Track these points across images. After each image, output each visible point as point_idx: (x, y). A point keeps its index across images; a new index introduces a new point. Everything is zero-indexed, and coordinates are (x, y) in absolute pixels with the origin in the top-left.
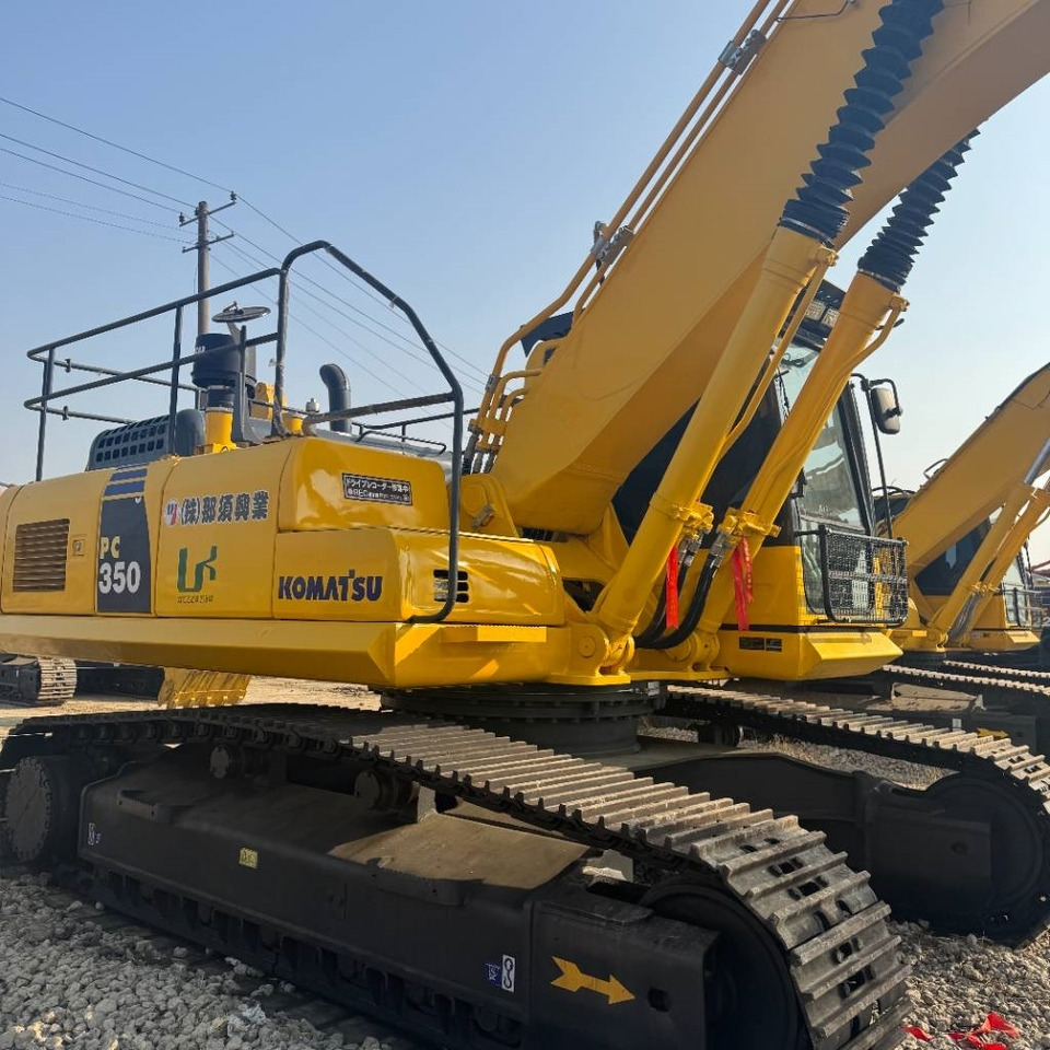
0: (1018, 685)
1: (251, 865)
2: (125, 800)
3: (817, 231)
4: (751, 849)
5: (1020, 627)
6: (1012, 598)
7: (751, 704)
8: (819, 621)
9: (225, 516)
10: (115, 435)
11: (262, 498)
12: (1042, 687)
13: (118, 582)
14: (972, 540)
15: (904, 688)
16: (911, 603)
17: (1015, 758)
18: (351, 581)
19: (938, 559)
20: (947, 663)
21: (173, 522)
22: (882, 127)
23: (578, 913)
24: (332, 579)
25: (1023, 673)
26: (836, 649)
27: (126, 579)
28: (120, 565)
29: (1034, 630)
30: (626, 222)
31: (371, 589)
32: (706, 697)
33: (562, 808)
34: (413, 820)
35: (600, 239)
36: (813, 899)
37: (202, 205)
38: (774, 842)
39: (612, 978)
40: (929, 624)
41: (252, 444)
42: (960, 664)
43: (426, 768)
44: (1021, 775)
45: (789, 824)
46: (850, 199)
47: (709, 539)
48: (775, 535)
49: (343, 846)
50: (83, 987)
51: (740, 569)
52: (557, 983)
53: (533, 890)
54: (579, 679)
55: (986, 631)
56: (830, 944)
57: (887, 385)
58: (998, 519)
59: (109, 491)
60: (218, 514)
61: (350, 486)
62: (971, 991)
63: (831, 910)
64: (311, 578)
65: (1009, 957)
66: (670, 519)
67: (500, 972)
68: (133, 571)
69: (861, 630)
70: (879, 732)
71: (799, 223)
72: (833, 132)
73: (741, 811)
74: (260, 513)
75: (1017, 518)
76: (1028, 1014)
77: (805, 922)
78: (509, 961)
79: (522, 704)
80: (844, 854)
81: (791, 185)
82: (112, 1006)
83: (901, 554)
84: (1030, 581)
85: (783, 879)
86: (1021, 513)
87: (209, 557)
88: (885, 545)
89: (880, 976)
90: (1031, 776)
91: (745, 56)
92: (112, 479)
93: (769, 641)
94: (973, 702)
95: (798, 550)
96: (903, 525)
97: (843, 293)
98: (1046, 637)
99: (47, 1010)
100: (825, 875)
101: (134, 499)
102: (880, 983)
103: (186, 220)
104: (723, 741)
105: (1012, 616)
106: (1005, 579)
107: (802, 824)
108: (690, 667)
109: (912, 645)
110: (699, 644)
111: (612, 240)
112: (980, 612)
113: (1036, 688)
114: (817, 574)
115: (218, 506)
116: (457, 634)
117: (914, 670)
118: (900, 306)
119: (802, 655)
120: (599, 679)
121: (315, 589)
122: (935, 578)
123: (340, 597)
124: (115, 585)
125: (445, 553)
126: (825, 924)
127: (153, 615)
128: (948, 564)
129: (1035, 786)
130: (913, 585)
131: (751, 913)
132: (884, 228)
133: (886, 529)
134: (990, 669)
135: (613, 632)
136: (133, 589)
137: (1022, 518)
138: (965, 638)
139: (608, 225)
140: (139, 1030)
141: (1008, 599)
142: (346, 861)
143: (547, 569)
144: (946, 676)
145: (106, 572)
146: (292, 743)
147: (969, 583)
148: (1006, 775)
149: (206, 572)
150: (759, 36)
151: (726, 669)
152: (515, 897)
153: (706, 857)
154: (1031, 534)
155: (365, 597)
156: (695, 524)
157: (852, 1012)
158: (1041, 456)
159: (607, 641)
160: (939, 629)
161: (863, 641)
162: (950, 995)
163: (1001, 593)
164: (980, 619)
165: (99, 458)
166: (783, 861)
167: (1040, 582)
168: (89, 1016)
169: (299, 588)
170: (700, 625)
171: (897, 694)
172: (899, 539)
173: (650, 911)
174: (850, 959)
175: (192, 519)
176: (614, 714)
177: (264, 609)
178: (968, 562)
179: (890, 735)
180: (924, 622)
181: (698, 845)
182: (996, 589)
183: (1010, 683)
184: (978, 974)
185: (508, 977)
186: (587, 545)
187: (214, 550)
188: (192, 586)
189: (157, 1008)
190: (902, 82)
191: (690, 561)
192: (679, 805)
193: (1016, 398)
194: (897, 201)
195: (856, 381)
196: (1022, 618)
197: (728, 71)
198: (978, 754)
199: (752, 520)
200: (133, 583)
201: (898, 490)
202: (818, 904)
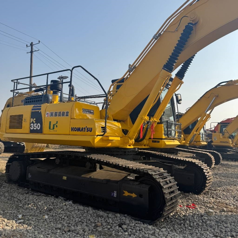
0: (202, 152)
1: (65, 179)
2: (38, 168)
3: (169, 70)
4: (156, 172)
5: (203, 141)
6: (202, 135)
7: (153, 153)
8: (166, 138)
9: (59, 115)
10: (30, 98)
11: (68, 112)
12: (206, 153)
13: (35, 127)
14: (195, 123)
15: (180, 152)
16: (182, 136)
17: (199, 163)
18: (86, 128)
19: (188, 127)
20: (189, 148)
21: (48, 116)
22: (180, 53)
23: (128, 183)
24: (82, 128)
25: (204, 150)
26: (169, 143)
27: (37, 127)
28: (36, 124)
29: (206, 142)
30: (135, 64)
31: (90, 130)
32: (145, 152)
33: (126, 166)
34: (96, 171)
35: (130, 68)
36: (165, 180)
37: (32, 43)
38: (159, 172)
39: (133, 193)
40: (186, 140)
41: (63, 102)
42: (191, 148)
43: (101, 160)
44: (200, 165)
45: (161, 169)
46: (174, 65)
47: (148, 122)
48: (159, 122)
49: (84, 175)
50: (36, 200)
51: (152, 128)
52: (124, 195)
53: (120, 181)
54: (125, 147)
55: (196, 142)
56: (168, 186)
57: (179, 95)
58: (200, 119)
59: (33, 110)
60: (58, 115)
61: (84, 111)
62: (190, 201)
63: (168, 182)
64: (78, 128)
65: (196, 196)
66: (142, 119)
67: (114, 194)
68: (39, 125)
69: (173, 140)
70: (176, 158)
71: (166, 69)
72: (172, 54)
73: (154, 167)
74: (67, 115)
75: (203, 119)
76: (199, 204)
77: (164, 183)
78: (115, 192)
79: (114, 151)
80: (170, 174)
81: (165, 62)
82: (43, 202)
83: (181, 126)
84: (206, 132)
85: (161, 176)
86: (204, 118)
87: (56, 123)
88: (178, 124)
89: (175, 192)
90: (201, 166)
91: (158, 37)
92: (33, 107)
93: (157, 141)
94: (193, 155)
95: (163, 125)
96: (181, 120)
97: (173, 79)
98: (209, 143)
99: (31, 203)
100: (167, 177)
101: (39, 111)
102: (175, 193)
103: (28, 46)
104: (148, 160)
105: (202, 139)
106: (201, 131)
107: (163, 170)
108: (143, 146)
109: (182, 144)
110: (145, 141)
111: (132, 68)
112: (196, 138)
113: (205, 153)
114: (166, 129)
115: (58, 114)
116: (105, 138)
117: (182, 149)
118: (182, 83)
119: (163, 144)
120: (128, 147)
121: (79, 129)
122: (187, 131)
123: (84, 131)
124: (34, 128)
125: (104, 124)
126: (167, 183)
127: (43, 134)
128: (190, 128)
129: (202, 167)
130: (183, 132)
131: (156, 181)
132: (180, 69)
133: (178, 121)
134: (197, 149)
135: (131, 139)
136: (39, 129)
137: (204, 119)
138: (192, 143)
139: (132, 65)
140: (49, 205)
141: (201, 135)
142: (85, 177)
143: (119, 127)
144: (188, 150)
145: (32, 125)
146: (73, 157)
147: (194, 132)
148: (197, 165)
149: (55, 126)
150: (160, 34)
151: (149, 146)
152: (117, 182)
153: (149, 173)
154: (206, 123)
155: (89, 131)
156: (146, 120)
157: (171, 196)
158: (208, 108)
159: (130, 140)
160: (187, 141)
161: (173, 142)
162: (186, 202)
163: (200, 134)
164: (196, 139)
165: (26, 102)
166: (161, 174)
167: (208, 132)
168: (40, 204)
169: (75, 129)
170: (145, 138)
171: (179, 154)
172: (181, 123)
173: (139, 183)
174: (171, 189)
175: (52, 116)
176: (130, 153)
177: (68, 133)
178: (193, 128)
179: (178, 158)
180: (185, 139)
181: (148, 171)
182: (199, 133)
183: (200, 152)
184: (191, 199)
185: (115, 195)
186: (124, 123)
187: (57, 122)
188: (52, 128)
189: (52, 202)
190: (184, 46)
191: (144, 126)
192: (144, 166)
193: (204, 96)
194: (183, 64)
195: (174, 94)
196: (204, 139)
197: (154, 39)
198: (193, 162)
199: (155, 119)
200: (39, 127)
201: (181, 113)
202: (166, 180)
